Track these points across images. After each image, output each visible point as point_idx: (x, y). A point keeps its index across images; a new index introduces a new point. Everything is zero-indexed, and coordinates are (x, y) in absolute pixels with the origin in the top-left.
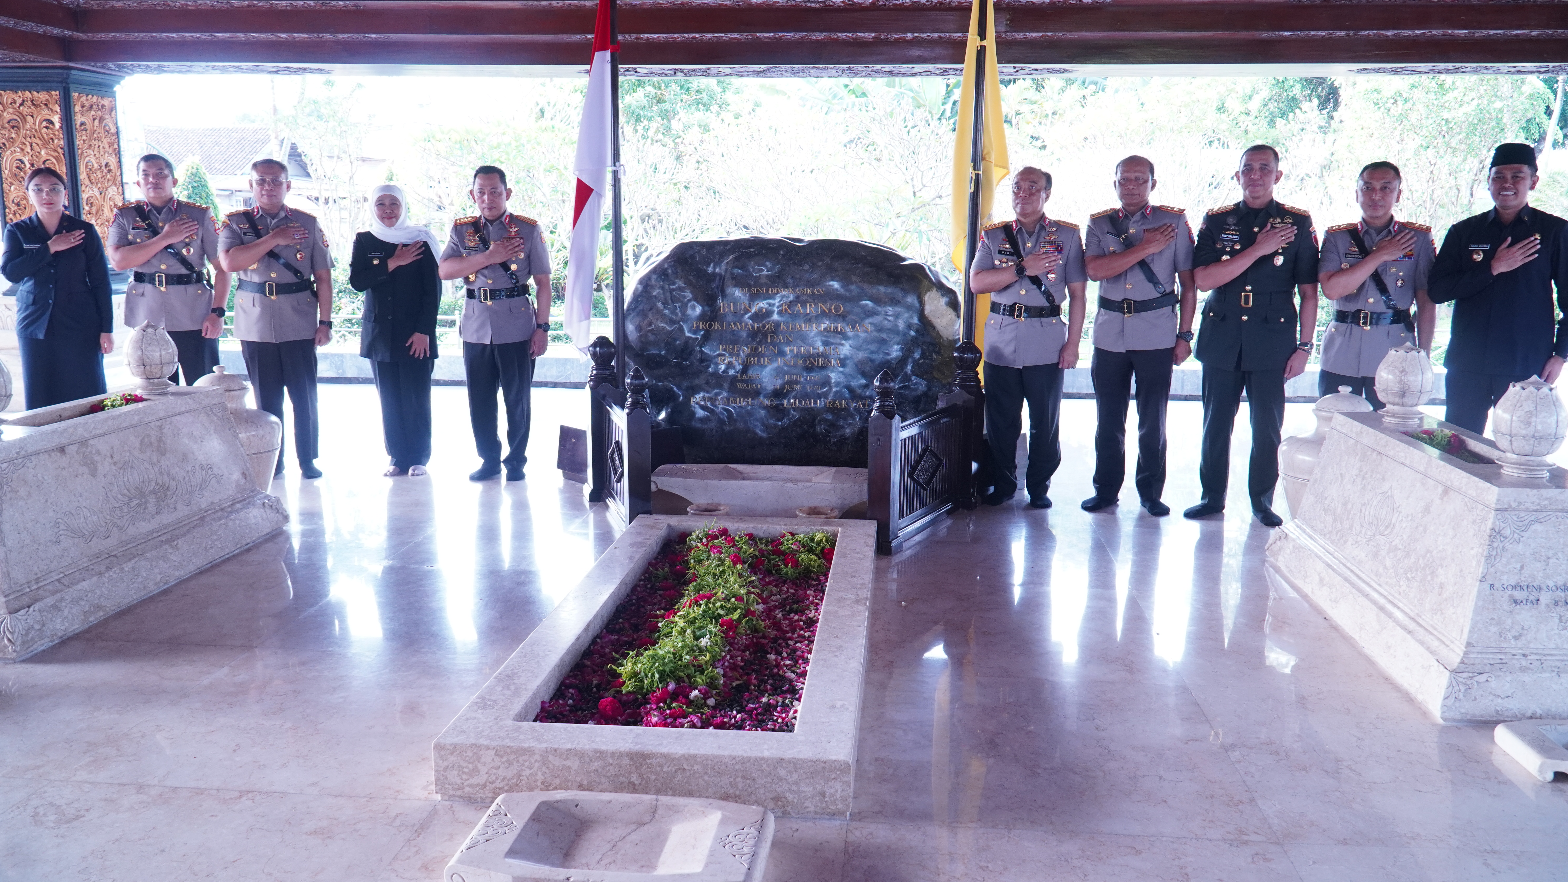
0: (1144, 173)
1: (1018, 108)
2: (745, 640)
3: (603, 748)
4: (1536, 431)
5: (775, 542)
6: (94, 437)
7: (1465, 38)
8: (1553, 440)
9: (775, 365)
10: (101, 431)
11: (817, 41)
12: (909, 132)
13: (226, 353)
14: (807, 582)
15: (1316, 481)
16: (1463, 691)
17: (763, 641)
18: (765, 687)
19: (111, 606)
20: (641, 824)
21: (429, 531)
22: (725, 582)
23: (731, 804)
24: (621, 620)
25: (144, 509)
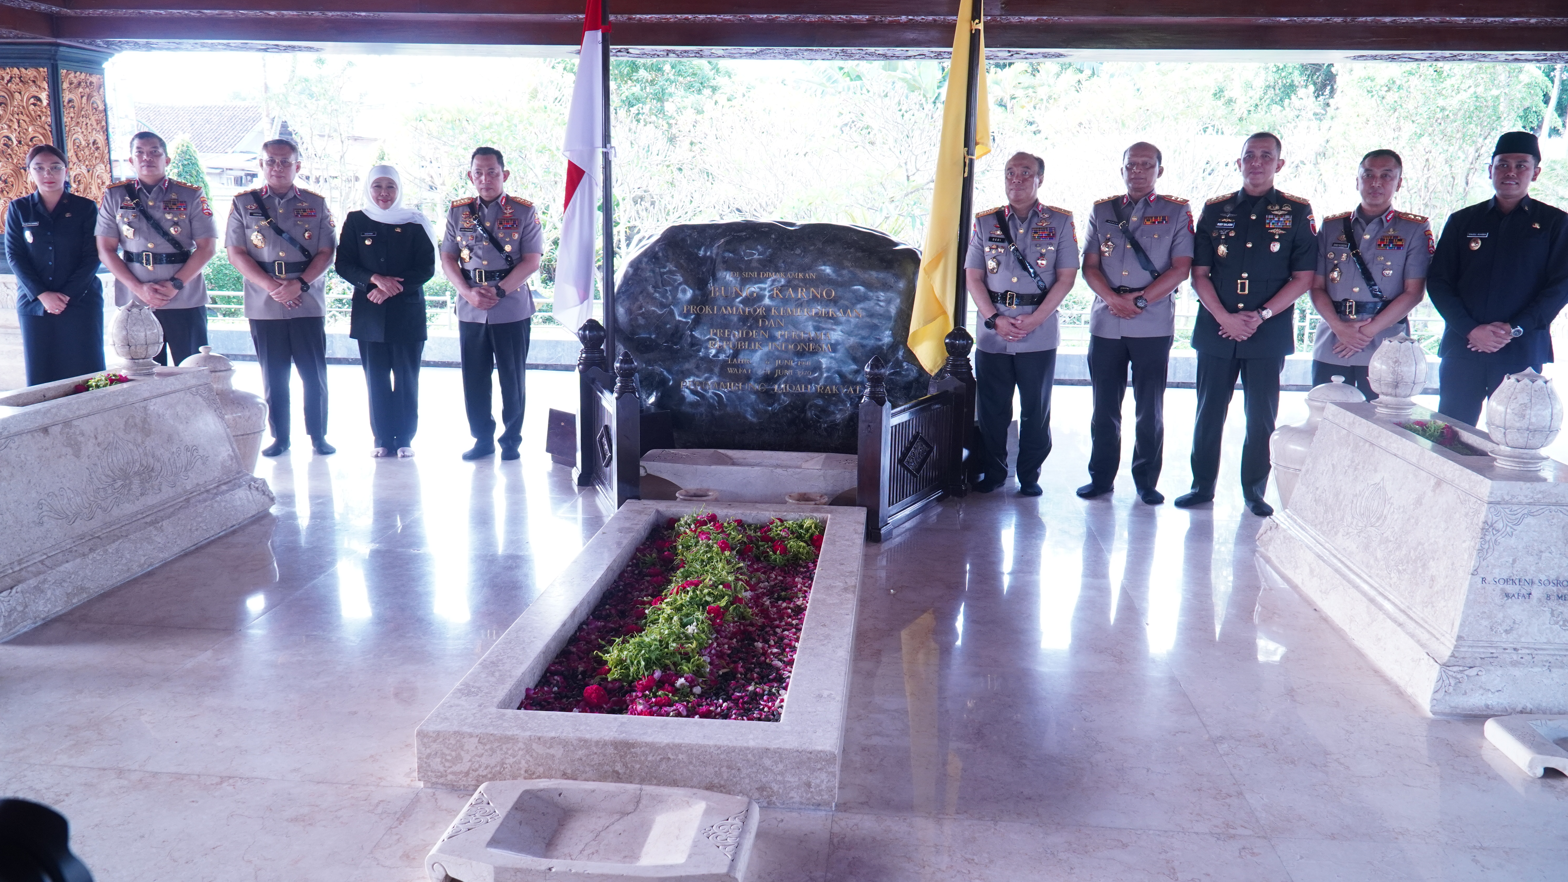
0: (1151, 158)
1: (1013, 92)
2: (732, 628)
3: (588, 736)
4: (1530, 424)
5: (764, 528)
6: (79, 418)
7: (1463, 24)
8: (1548, 432)
9: (766, 349)
10: (85, 412)
11: (811, 23)
12: (903, 116)
13: (215, 332)
14: (796, 569)
15: (1307, 471)
16: (1453, 684)
17: (751, 628)
18: (752, 675)
19: (95, 587)
20: (624, 814)
21: (417, 514)
22: (713, 569)
23: (715, 794)
24: (607, 607)
25: (129, 490)
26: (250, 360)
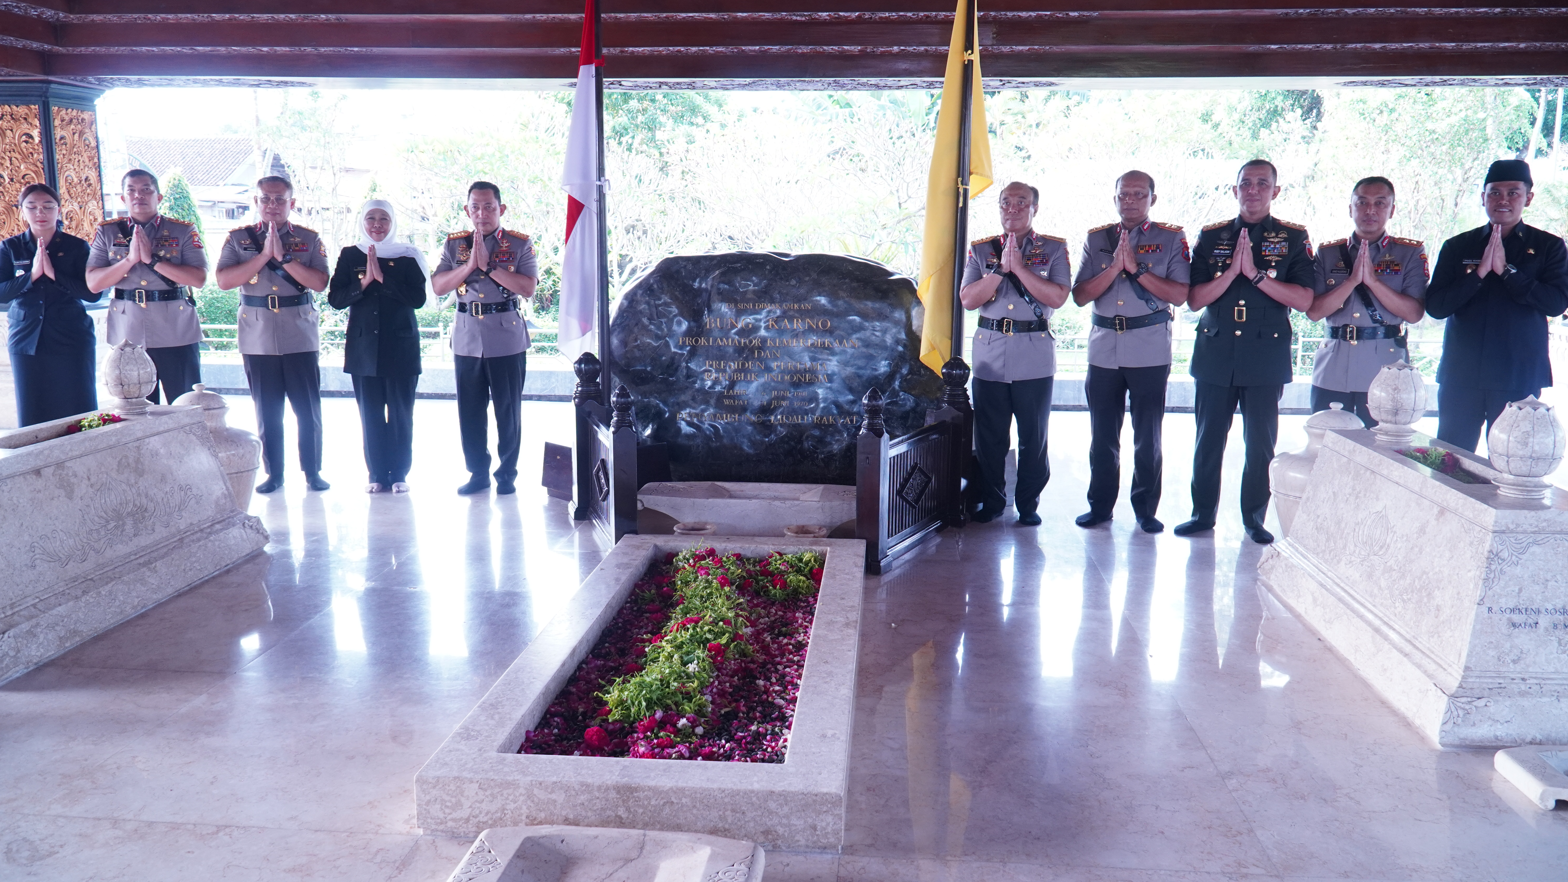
0: (1144, 186)
1: (1002, 118)
2: (733, 665)
3: (590, 781)
4: (1533, 451)
5: (763, 562)
6: (71, 459)
7: (1452, 50)
8: (1551, 460)
9: (762, 380)
10: (78, 453)
11: (803, 54)
12: (894, 143)
14: (796, 604)
15: (1308, 499)
16: (1461, 715)
17: (752, 666)
18: (754, 714)
19: (87, 630)
20: (628, 861)
21: (412, 551)
22: (713, 605)
23: (720, 839)
24: (607, 645)
25: (122, 531)
26: (243, 394)
